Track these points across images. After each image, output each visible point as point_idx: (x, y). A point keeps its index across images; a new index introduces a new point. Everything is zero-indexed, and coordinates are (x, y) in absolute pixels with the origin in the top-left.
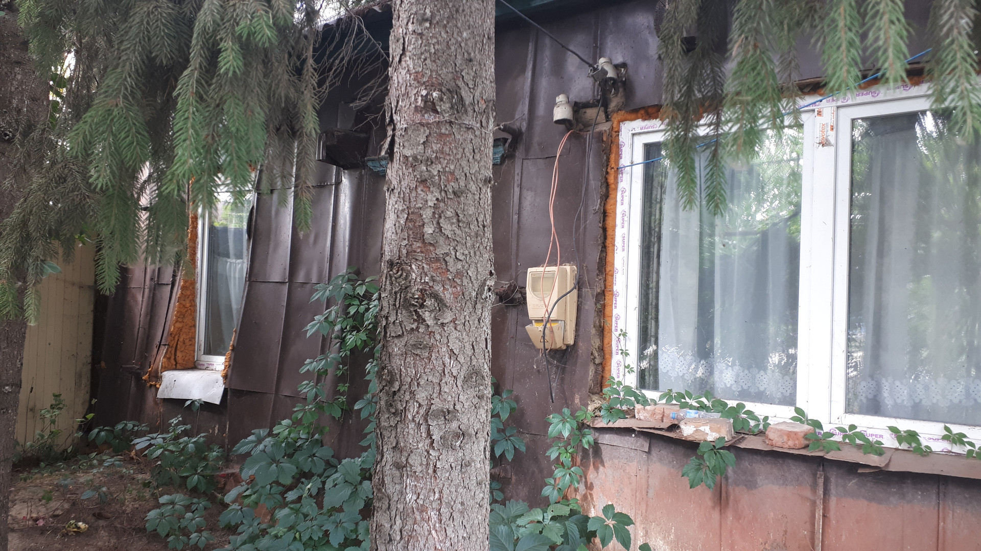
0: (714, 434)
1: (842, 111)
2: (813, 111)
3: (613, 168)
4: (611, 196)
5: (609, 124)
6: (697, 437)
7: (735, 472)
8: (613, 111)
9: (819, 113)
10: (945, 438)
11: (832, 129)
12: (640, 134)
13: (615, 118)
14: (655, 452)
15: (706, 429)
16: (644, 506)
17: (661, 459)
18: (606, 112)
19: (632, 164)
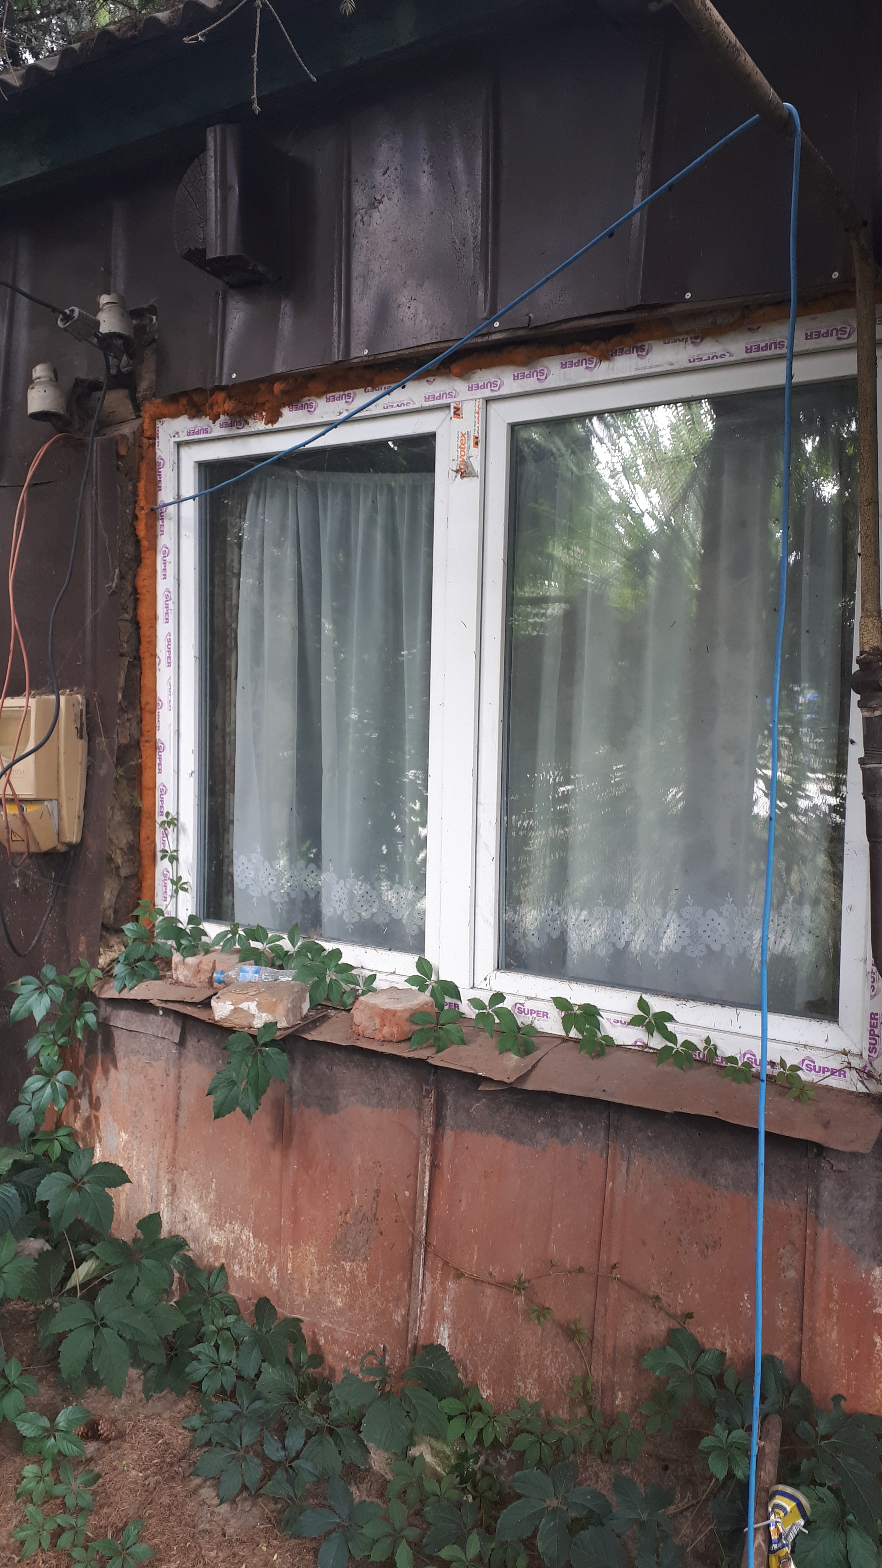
0: (264, 1015)
1: (494, 407)
2: (448, 406)
3: (142, 508)
4: (146, 561)
5: (135, 424)
6: (237, 1021)
7: (304, 1082)
8: (145, 398)
9: (457, 412)
10: (635, 1021)
11: (477, 444)
12: (188, 443)
13: (149, 409)
14: (191, 1042)
15: (251, 1006)
16: (169, 1142)
17: (200, 1056)
18: (133, 399)
19: (179, 501)
